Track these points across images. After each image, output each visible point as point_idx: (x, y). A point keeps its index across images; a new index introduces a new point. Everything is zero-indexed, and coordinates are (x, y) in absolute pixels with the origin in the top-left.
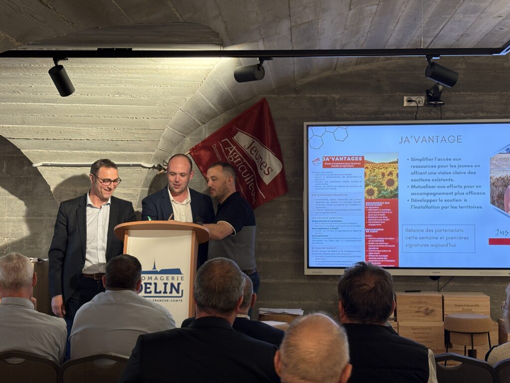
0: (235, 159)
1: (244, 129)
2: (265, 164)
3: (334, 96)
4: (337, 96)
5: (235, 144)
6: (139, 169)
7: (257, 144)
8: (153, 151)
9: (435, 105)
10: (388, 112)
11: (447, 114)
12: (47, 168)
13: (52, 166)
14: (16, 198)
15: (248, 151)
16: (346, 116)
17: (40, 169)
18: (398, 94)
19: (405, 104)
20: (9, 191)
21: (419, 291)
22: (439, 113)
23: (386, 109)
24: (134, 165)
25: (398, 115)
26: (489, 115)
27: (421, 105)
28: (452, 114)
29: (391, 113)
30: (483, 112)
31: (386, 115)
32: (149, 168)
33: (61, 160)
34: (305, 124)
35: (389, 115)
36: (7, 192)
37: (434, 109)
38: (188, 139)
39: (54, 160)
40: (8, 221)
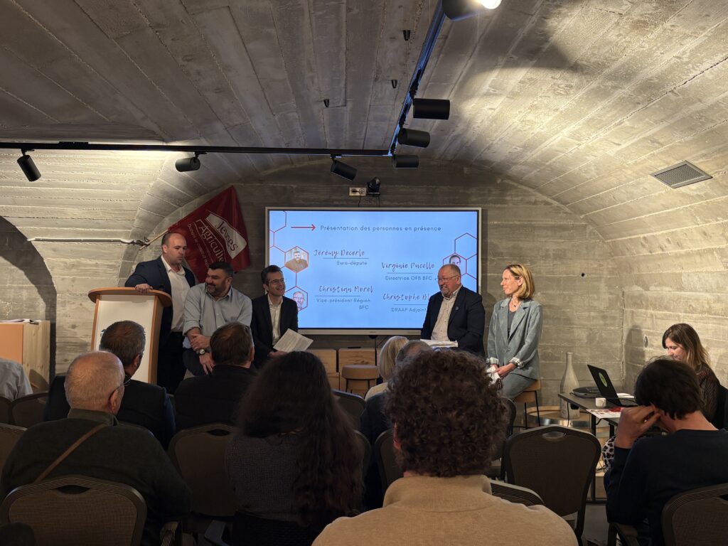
0: (207, 237)
1: (215, 212)
2: (231, 242)
3: (292, 185)
4: (295, 186)
5: (207, 224)
6: (119, 244)
7: (226, 224)
8: (130, 229)
9: (373, 195)
10: (336, 200)
11: (384, 203)
12: (40, 242)
13: (43, 240)
14: (17, 269)
15: (219, 230)
16: (302, 202)
17: (34, 243)
18: (345, 185)
19: (351, 194)
20: (11, 262)
21: (360, 348)
22: (378, 202)
23: (334, 197)
24: (114, 241)
25: (345, 203)
26: (418, 204)
27: (364, 194)
28: (388, 203)
29: (339, 201)
30: (412, 201)
31: (335, 203)
32: (129, 244)
33: (52, 235)
34: (267, 208)
35: (337, 203)
36: (9, 263)
37: (374, 199)
38: (167, 219)
39: (46, 235)
40: (10, 288)
